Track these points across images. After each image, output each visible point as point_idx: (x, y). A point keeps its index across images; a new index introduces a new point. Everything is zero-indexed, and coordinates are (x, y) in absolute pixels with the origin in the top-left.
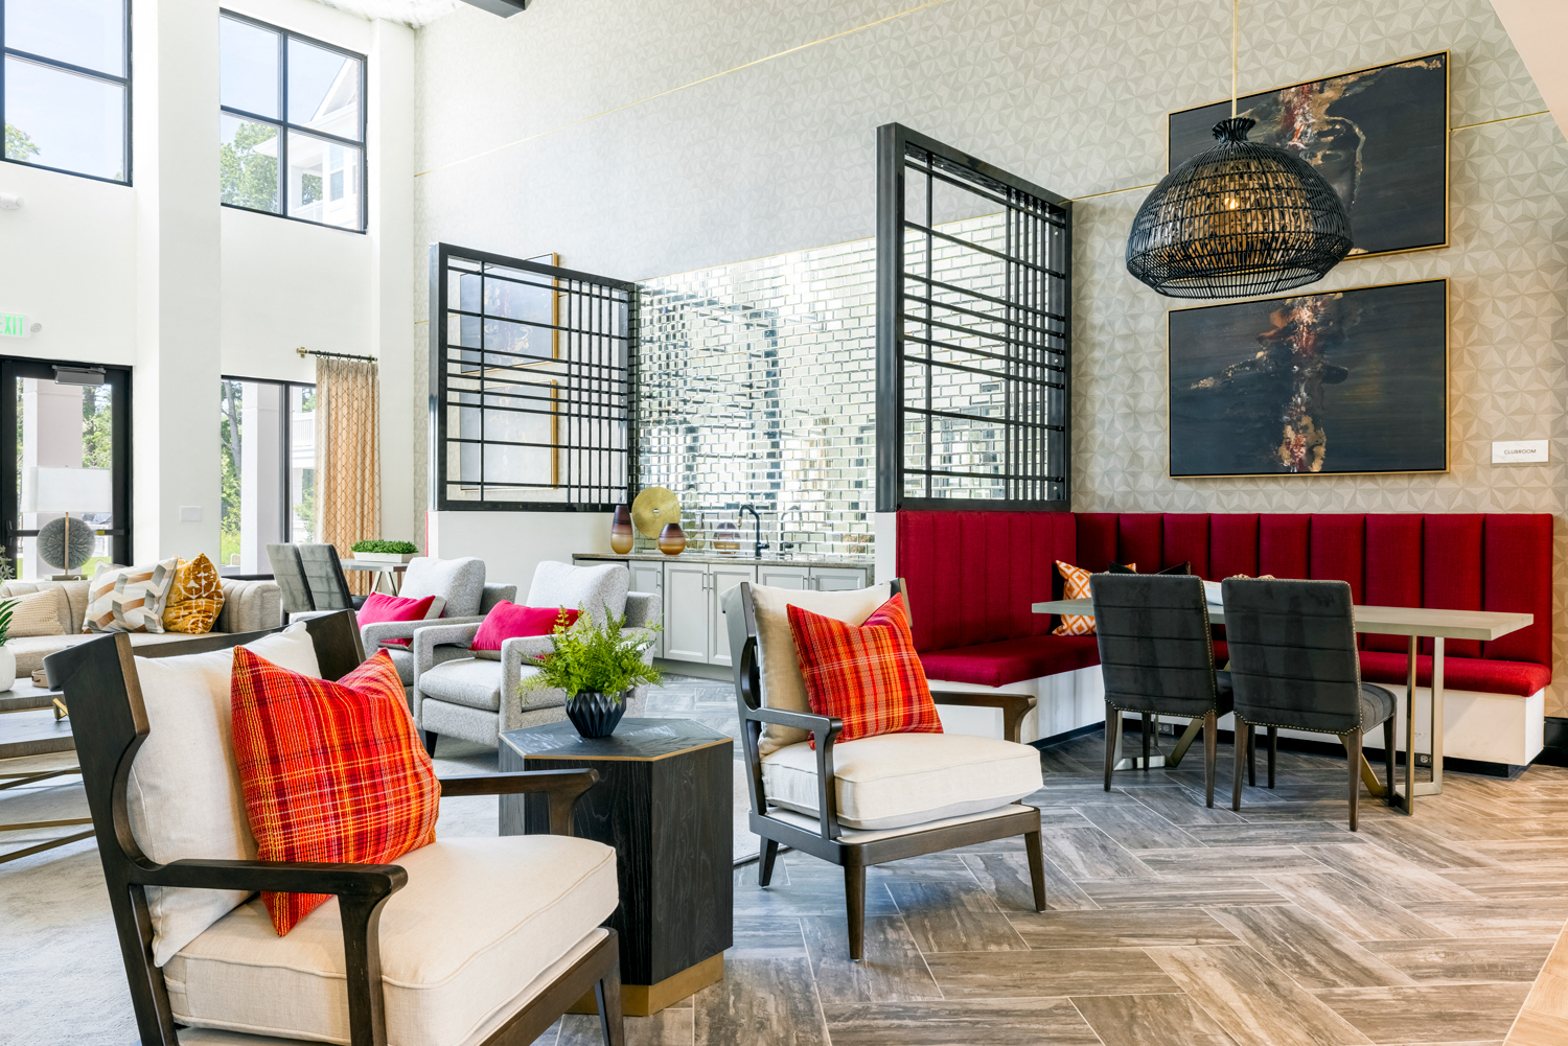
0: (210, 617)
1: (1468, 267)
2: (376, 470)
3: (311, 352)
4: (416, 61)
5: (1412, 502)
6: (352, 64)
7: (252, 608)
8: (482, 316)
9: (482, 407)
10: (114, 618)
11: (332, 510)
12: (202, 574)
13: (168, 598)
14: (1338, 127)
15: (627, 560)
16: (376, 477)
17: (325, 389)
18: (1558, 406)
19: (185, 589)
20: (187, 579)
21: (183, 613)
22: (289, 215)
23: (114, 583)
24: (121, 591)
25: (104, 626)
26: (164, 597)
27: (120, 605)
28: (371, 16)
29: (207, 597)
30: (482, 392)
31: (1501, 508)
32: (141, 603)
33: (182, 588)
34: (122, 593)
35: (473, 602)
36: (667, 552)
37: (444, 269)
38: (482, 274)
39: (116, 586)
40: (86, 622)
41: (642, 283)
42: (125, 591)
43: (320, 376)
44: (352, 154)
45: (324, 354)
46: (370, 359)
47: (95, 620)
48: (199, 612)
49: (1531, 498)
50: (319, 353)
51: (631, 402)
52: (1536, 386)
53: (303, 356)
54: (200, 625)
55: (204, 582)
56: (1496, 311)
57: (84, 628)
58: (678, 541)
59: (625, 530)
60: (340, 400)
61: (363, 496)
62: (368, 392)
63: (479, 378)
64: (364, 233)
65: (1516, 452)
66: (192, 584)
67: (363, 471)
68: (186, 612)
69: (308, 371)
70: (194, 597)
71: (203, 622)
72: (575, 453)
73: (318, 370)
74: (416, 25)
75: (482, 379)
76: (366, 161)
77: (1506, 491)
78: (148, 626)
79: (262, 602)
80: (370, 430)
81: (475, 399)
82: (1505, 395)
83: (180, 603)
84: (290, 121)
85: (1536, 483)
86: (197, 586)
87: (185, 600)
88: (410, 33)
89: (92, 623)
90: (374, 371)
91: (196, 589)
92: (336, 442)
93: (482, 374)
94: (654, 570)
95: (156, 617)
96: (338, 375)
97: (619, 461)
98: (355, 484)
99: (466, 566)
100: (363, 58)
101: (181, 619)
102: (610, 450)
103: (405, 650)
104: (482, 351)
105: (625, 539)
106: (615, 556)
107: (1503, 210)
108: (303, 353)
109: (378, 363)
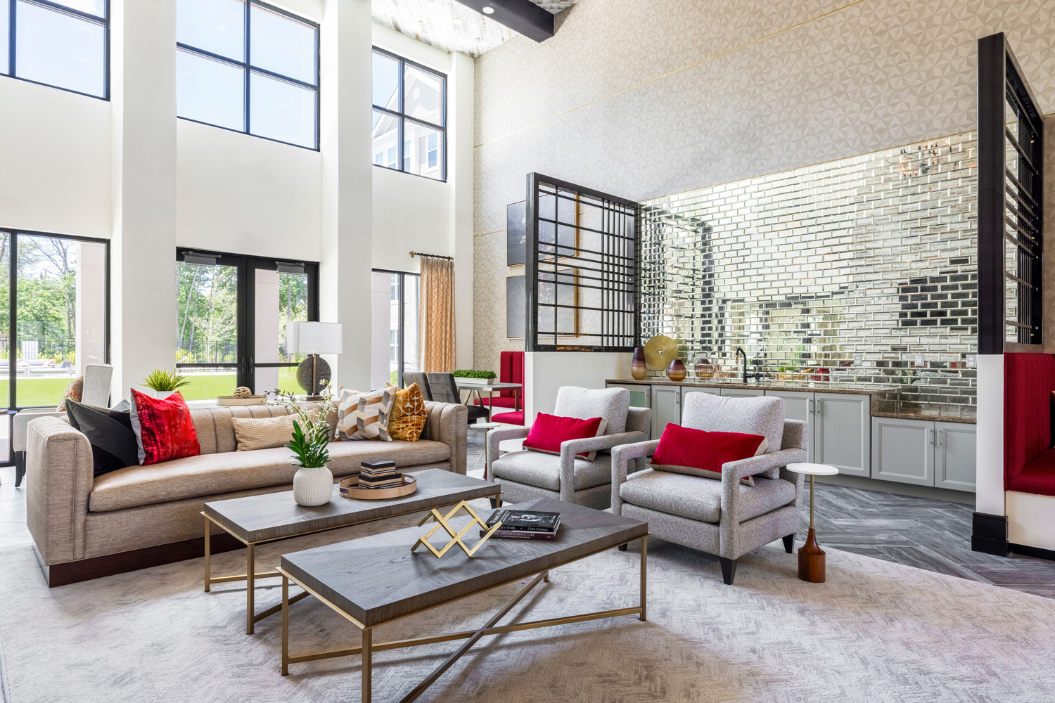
0: (419, 429)
2: (453, 326)
3: (418, 254)
4: (475, 77)
6: (440, 79)
7: (450, 423)
8: (556, 222)
9: (556, 282)
10: (358, 430)
11: (429, 350)
12: (415, 398)
13: (391, 415)
15: (650, 385)
16: (453, 330)
17: (425, 277)
19: (403, 408)
20: (405, 402)
21: (401, 426)
22: (405, 170)
23: (357, 404)
24: (362, 410)
25: (350, 435)
26: (389, 414)
27: (362, 421)
28: (451, 50)
29: (417, 414)
30: (556, 273)
32: (375, 419)
33: (401, 408)
34: (363, 411)
35: (622, 422)
36: (673, 379)
37: (537, 191)
38: (556, 195)
39: (359, 406)
40: (337, 431)
41: (642, 203)
42: (365, 410)
43: (422, 269)
44: (439, 134)
45: (425, 255)
46: (449, 258)
47: (345, 431)
48: (413, 425)
50: (422, 254)
51: (636, 280)
53: (413, 256)
54: (415, 435)
55: (416, 404)
57: (336, 437)
58: (681, 372)
59: (642, 364)
60: (433, 283)
61: (446, 341)
62: (448, 278)
63: (554, 264)
64: (445, 182)
66: (408, 405)
67: (446, 327)
68: (404, 425)
69: (416, 266)
70: (409, 414)
71: (416, 432)
72: (611, 313)
73: (421, 265)
74: (476, 56)
75: (556, 264)
76: (446, 139)
78: (383, 436)
79: (457, 419)
80: (450, 302)
81: (552, 277)
83: (399, 418)
84: (406, 114)
86: (412, 407)
87: (403, 416)
88: (472, 60)
89: (342, 433)
90: (452, 266)
91: (411, 409)
92: (431, 309)
93: (556, 260)
94: (674, 391)
95: (385, 429)
96: (432, 268)
97: (629, 319)
98: (441, 335)
99: (619, 394)
100: (445, 76)
101: (401, 430)
102: (623, 311)
103: (583, 459)
104: (556, 245)
105: (642, 370)
106: (634, 381)
108: (413, 254)
109: (454, 261)
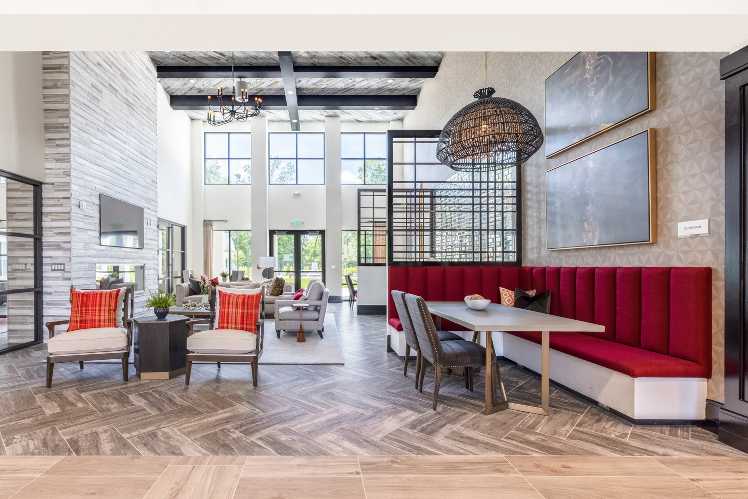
1: (666, 119)
5: (640, 261)
8: (373, 208)
14: (602, 61)
18: (715, 196)
28: (389, 121)
30: (373, 230)
31: (683, 263)
49: (699, 256)
52: (702, 185)
56: (680, 142)
65: (690, 228)
74: (401, 119)
77: (686, 253)
82: (685, 192)
85: (702, 247)
88: (401, 122)
104: (373, 218)
107: (683, 78)
